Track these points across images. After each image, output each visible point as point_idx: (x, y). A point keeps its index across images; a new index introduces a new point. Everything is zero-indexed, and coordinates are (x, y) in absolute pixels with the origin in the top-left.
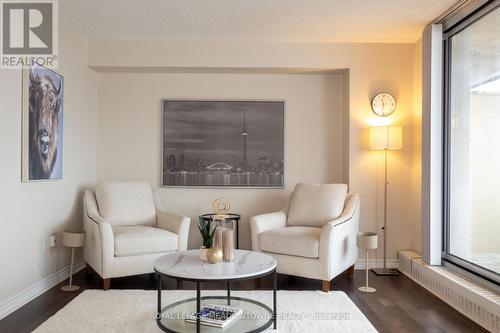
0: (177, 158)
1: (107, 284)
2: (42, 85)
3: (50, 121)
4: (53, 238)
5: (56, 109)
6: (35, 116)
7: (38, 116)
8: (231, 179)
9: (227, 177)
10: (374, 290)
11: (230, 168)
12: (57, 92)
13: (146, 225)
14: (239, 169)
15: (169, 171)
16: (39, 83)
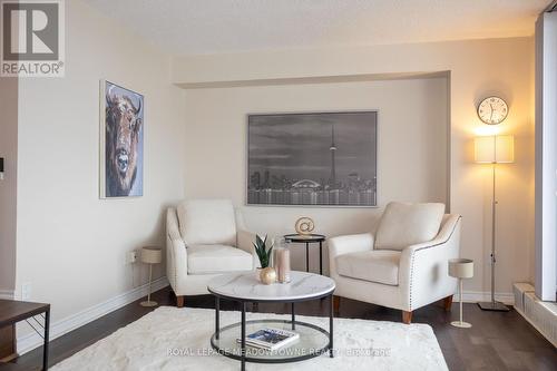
0: (262, 175)
1: (180, 302)
2: (120, 105)
3: (129, 140)
4: (133, 255)
5: (136, 128)
6: (112, 136)
7: (115, 136)
8: (319, 197)
9: (314, 195)
10: (468, 325)
11: (317, 185)
12: (137, 112)
13: (225, 244)
14: (327, 187)
15: (254, 189)
16: (117, 104)
